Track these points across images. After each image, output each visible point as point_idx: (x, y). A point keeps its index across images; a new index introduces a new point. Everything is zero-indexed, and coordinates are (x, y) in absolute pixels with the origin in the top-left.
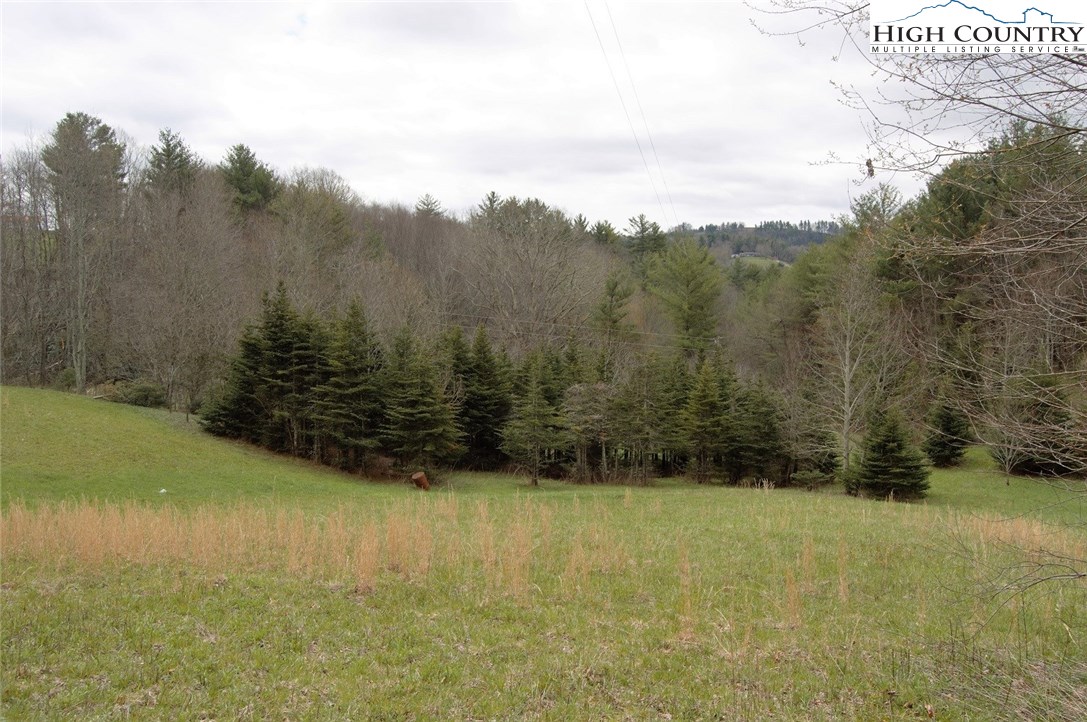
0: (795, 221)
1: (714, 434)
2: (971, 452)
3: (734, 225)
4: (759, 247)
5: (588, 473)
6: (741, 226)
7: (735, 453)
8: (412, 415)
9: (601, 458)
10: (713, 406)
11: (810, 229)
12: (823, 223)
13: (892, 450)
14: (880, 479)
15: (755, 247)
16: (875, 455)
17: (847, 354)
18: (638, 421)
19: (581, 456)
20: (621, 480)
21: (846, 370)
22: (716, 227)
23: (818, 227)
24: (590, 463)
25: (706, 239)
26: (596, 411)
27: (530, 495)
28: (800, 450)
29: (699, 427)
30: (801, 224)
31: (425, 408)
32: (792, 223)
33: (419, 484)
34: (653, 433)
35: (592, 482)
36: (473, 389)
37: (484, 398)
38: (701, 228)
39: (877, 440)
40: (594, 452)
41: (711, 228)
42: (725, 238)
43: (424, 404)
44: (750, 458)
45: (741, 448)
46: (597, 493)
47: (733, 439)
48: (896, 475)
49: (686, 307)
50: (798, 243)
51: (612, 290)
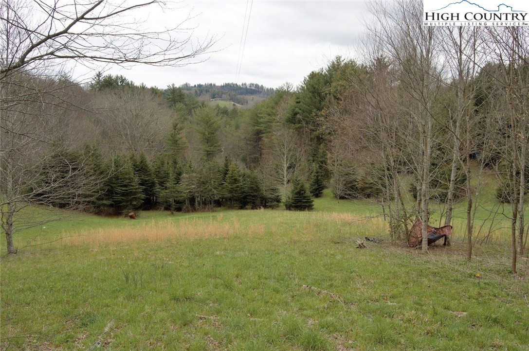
0: (239, 83)
1: (236, 191)
2: (325, 191)
3: (211, 84)
4: (224, 96)
5: (190, 208)
6: (214, 85)
7: (245, 198)
8: (127, 190)
9: (195, 202)
10: (235, 180)
11: (246, 87)
12: (253, 84)
13: (302, 194)
14: (299, 204)
15: (222, 95)
16: (297, 196)
17: (285, 160)
18: (210, 188)
19: (187, 202)
20: (203, 210)
21: (285, 166)
22: (202, 85)
23: (250, 86)
24: (190, 204)
25: (198, 91)
26: (193, 184)
27: (170, 218)
28: (268, 195)
29: (231, 188)
30: (242, 84)
31: (132, 188)
32: (238, 84)
33: (132, 217)
34: (215, 192)
35: (192, 211)
36: (142, 177)
37: (146, 181)
38: (195, 86)
39: (296, 191)
40: (192, 200)
41: (200, 86)
42: (207, 91)
43: (131, 186)
44: (250, 199)
45: (247, 195)
46: (195, 215)
47: (244, 192)
48: (304, 202)
49: (207, 133)
50: (241, 94)
51: (175, 127)
